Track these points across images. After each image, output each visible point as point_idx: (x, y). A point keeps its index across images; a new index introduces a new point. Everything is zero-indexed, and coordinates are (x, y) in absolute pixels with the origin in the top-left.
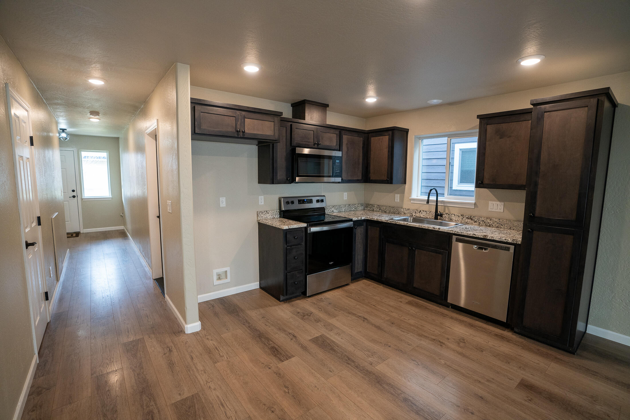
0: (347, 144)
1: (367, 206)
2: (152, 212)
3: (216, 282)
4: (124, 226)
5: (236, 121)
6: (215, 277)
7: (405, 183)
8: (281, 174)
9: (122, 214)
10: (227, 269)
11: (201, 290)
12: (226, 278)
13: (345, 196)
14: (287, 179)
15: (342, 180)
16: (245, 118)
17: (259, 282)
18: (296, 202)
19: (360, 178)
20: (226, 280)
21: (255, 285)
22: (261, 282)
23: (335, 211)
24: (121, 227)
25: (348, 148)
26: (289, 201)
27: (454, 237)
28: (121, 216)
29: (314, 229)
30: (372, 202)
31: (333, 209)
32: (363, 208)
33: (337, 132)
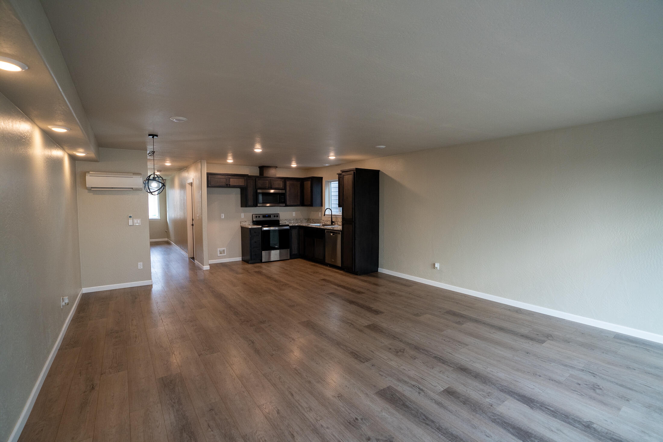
0: (289, 186)
1: (309, 220)
2: (189, 223)
3: (219, 255)
4: (167, 238)
5: (226, 180)
6: (218, 252)
7: (322, 206)
8: (250, 202)
9: (167, 230)
10: (225, 249)
11: (211, 258)
12: (224, 253)
13: (294, 214)
14: (254, 205)
15: (285, 205)
16: (230, 178)
17: (241, 258)
18: (261, 216)
19: (299, 204)
20: (224, 255)
21: (239, 259)
22: (243, 257)
23: (287, 222)
24: (166, 239)
25: (290, 188)
26: (257, 216)
27: (326, 230)
28: (166, 231)
29: (265, 229)
30: (310, 218)
31: (285, 221)
32: (306, 221)
33: (283, 180)
